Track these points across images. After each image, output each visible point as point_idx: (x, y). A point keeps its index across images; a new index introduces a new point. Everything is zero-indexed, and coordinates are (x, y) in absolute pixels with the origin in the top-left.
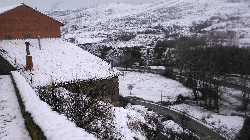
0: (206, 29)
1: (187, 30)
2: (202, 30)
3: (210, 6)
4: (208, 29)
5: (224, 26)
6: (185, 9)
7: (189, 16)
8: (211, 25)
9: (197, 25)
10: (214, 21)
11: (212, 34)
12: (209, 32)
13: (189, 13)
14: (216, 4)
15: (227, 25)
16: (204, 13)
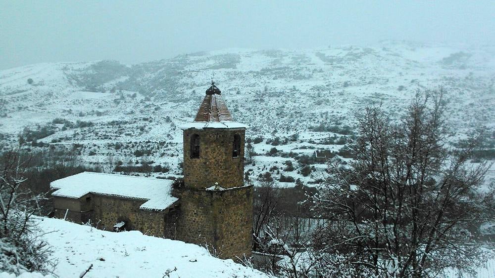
0: (44, 140)
1: (14, 140)
2: (39, 141)
3: (57, 97)
4: (47, 140)
5: (70, 137)
6: (13, 101)
7: (20, 112)
8: (53, 133)
9: (31, 132)
10: (57, 127)
11: (53, 147)
12: (48, 145)
13: (20, 108)
14: (66, 93)
15: (75, 135)
16: (45, 109)
